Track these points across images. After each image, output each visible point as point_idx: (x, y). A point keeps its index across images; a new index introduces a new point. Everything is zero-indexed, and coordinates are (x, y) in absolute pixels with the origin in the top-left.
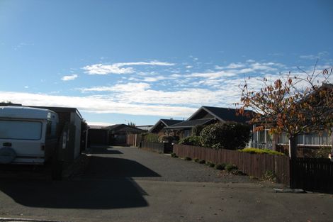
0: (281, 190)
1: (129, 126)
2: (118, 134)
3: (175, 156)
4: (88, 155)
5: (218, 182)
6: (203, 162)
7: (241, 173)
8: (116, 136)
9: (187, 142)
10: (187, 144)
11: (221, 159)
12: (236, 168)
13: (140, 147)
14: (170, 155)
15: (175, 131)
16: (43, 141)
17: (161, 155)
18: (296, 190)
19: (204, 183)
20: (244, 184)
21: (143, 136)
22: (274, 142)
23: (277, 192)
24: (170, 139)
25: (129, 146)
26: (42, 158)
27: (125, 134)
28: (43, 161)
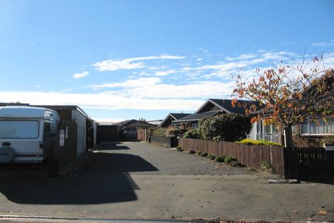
0: (275, 181)
1: (140, 121)
2: (128, 129)
3: (180, 150)
4: (95, 152)
5: (213, 174)
6: (206, 155)
7: (240, 165)
8: (125, 132)
9: (190, 136)
10: (191, 137)
11: (222, 151)
12: (235, 160)
13: (150, 141)
14: (175, 149)
15: (184, 125)
16: (41, 139)
17: (168, 149)
18: (290, 181)
19: (199, 176)
20: (240, 176)
21: (152, 130)
22: (280, 133)
23: (270, 183)
24: (176, 133)
25: (139, 141)
26: (40, 156)
27: (135, 129)
28: (41, 159)
